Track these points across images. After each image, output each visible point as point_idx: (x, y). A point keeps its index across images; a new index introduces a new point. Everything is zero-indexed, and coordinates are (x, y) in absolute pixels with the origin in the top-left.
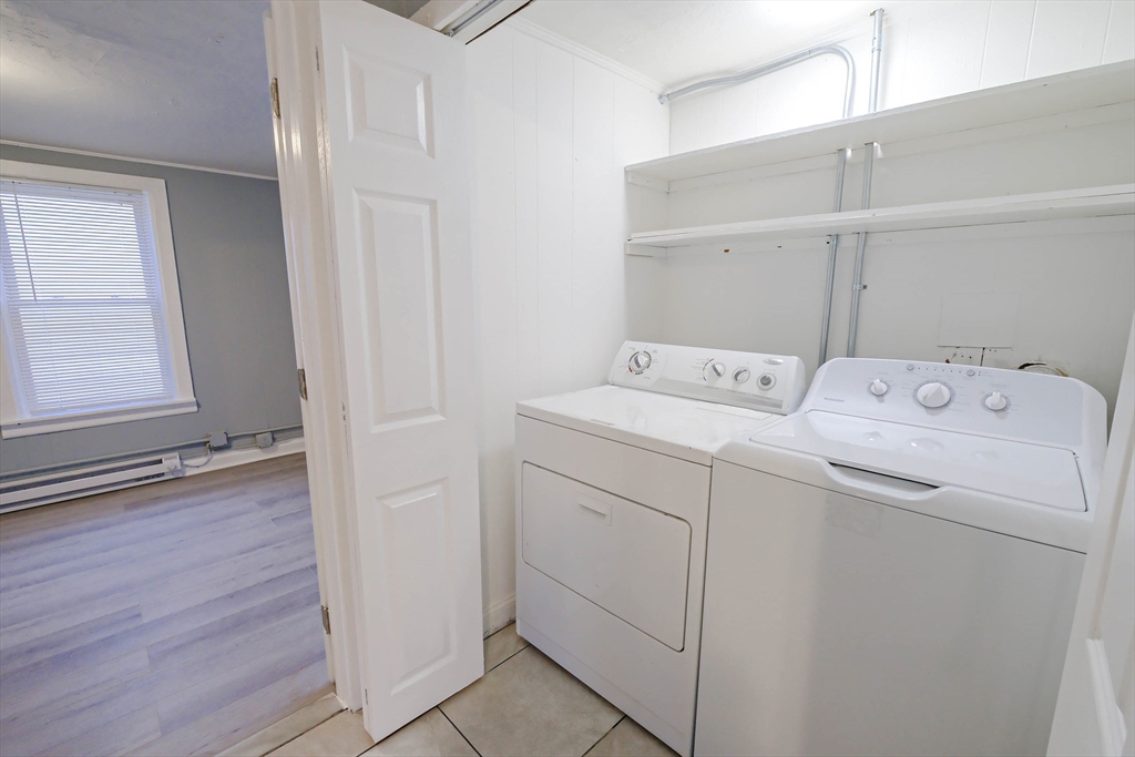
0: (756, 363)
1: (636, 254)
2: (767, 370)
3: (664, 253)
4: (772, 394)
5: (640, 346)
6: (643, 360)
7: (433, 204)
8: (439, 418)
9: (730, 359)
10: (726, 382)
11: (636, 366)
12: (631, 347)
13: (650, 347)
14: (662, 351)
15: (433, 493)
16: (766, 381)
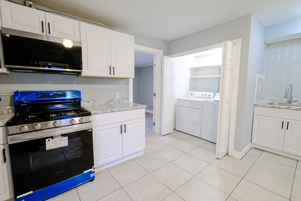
0: (208, 93)
1: (191, 79)
2: (209, 94)
3: (195, 79)
4: (210, 97)
5: (192, 92)
6: (193, 94)
7: (171, 75)
8: (170, 98)
9: (205, 93)
10: (204, 96)
11: (192, 94)
12: (190, 92)
13: (194, 92)
14: (195, 92)
15: (169, 107)
16: (209, 96)
